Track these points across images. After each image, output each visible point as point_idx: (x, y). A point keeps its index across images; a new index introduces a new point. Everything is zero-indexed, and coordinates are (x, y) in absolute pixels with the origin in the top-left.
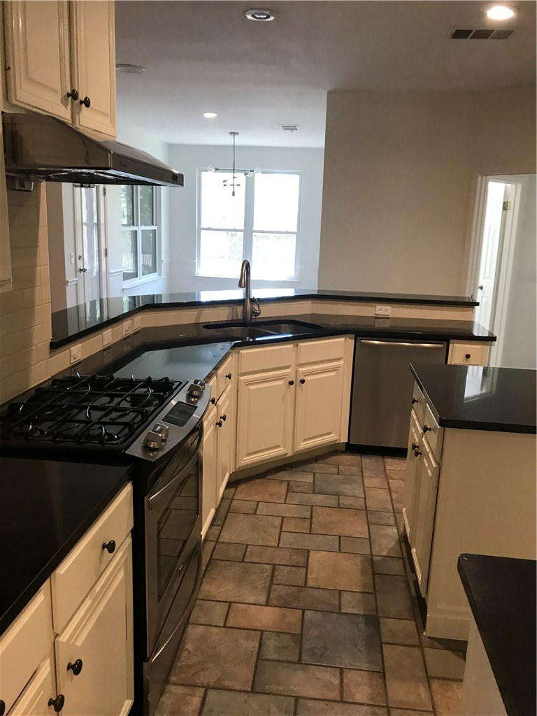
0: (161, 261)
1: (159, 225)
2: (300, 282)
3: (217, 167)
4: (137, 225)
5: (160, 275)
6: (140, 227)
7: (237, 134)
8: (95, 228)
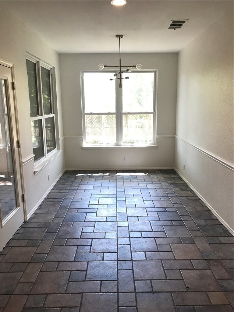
0: (59, 139)
1: (56, 112)
2: (158, 147)
3: (106, 65)
4: (42, 115)
5: (58, 149)
6: (44, 116)
7: (122, 36)
8: (6, 117)
